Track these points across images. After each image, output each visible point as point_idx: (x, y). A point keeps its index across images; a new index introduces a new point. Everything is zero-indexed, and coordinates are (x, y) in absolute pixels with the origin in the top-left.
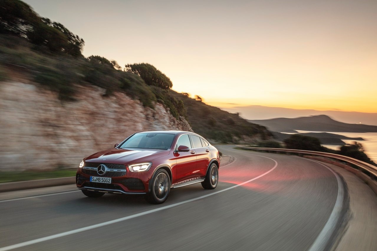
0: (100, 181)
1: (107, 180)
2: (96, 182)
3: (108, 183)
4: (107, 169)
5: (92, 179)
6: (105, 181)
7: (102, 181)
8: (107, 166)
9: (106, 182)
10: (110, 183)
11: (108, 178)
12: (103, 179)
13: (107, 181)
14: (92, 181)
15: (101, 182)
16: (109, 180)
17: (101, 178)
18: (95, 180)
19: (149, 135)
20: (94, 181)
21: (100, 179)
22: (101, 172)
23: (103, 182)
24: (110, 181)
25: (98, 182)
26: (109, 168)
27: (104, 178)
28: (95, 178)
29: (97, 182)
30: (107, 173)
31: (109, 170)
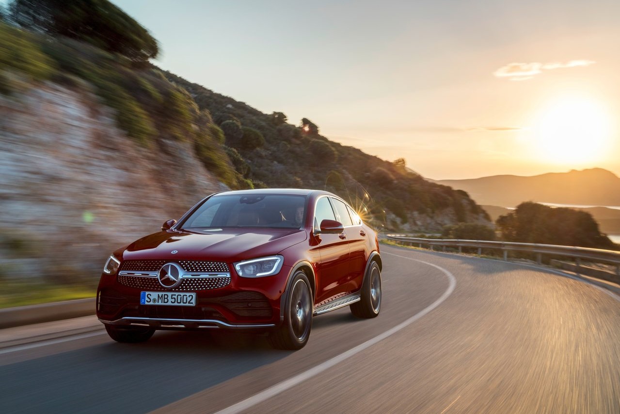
0: (166, 300)
1: (185, 297)
2: (157, 303)
3: (187, 304)
4: (182, 275)
5: (147, 299)
6: (179, 301)
7: (173, 300)
8: (183, 268)
9: (182, 304)
10: (194, 304)
11: (188, 294)
12: (173, 297)
13: (185, 301)
14: (146, 303)
15: (169, 303)
16: (189, 299)
17: (170, 294)
18: (154, 300)
19: (246, 199)
20: (151, 303)
21: (166, 297)
22: (168, 281)
23: (176, 304)
24: (193, 301)
25: (163, 304)
26: (188, 270)
27: (177, 294)
28: (154, 295)
29: (160, 303)
30: (182, 283)
31: (189, 276)
